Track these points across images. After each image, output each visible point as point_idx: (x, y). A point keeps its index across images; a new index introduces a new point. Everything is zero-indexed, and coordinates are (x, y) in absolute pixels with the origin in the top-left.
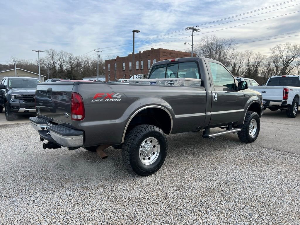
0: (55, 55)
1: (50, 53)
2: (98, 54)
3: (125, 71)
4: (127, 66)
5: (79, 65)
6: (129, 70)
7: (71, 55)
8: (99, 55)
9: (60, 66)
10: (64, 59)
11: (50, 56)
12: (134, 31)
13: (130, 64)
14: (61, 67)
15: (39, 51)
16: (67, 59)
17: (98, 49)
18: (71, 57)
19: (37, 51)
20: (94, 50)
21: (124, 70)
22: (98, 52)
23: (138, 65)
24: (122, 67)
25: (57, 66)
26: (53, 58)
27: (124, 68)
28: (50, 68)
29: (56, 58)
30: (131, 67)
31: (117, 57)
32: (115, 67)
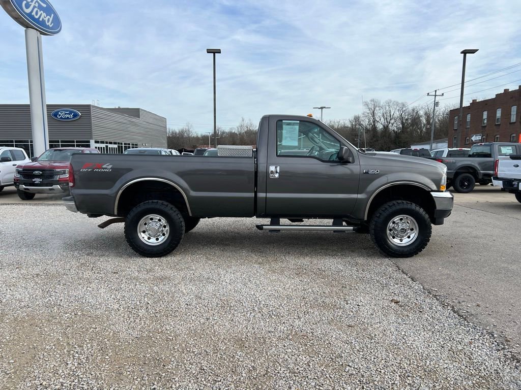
0: (377, 108)
1: (370, 107)
2: (435, 101)
3: (486, 128)
4: (492, 116)
5: (416, 120)
6: (496, 125)
7: (404, 105)
8: (437, 103)
9: (384, 126)
10: (392, 114)
11: (369, 112)
12: (465, 52)
13: (499, 113)
14: (386, 128)
15: (322, 108)
16: (397, 114)
17: (436, 91)
18: (404, 109)
19: (319, 107)
20: (428, 94)
21: (485, 126)
22: (435, 96)
23: (515, 113)
24: (482, 120)
25: (380, 126)
26: (373, 114)
27: (485, 122)
28: (367, 131)
29: (379, 114)
30: (500, 119)
31: (473, 100)
32: (468, 120)
